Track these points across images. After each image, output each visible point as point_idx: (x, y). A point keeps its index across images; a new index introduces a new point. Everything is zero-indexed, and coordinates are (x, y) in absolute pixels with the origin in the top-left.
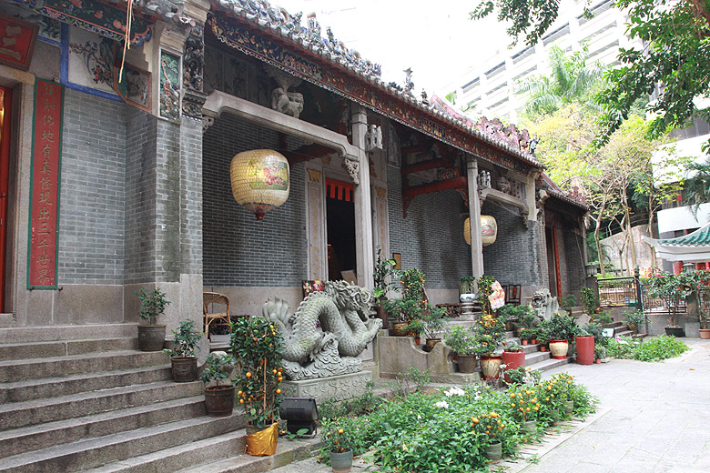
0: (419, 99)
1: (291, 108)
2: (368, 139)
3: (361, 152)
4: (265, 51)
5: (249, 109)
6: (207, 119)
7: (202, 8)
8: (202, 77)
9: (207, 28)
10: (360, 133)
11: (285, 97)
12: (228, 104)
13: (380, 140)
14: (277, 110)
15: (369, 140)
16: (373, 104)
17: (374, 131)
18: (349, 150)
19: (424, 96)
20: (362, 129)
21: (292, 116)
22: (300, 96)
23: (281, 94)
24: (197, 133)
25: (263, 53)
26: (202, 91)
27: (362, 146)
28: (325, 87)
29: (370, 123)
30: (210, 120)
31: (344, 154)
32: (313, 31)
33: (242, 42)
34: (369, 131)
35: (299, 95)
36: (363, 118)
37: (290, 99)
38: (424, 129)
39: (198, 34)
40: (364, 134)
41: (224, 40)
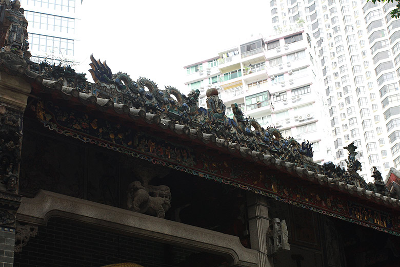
0: (369, 179)
1: (152, 205)
2: (270, 238)
3: (262, 256)
4: (112, 136)
5: (89, 211)
6: (28, 228)
7: (19, 92)
8: (18, 174)
9: (29, 114)
10: (259, 230)
11: (143, 192)
12: (59, 207)
13: (285, 239)
14: (132, 209)
15: (272, 239)
16: (275, 191)
17: (277, 226)
18: (243, 255)
19: (377, 175)
20: (261, 227)
21: (155, 215)
22: (165, 189)
23: (136, 189)
24: (7, 247)
25: (110, 139)
26: (17, 192)
27: (263, 248)
28: (201, 175)
29: (272, 216)
30: (32, 230)
31: (236, 261)
32: (215, 112)
33: (79, 128)
34: (271, 227)
35: (164, 187)
36: (262, 211)
37: (152, 194)
38: (358, 218)
39: (15, 122)
40: (265, 232)
41: (53, 128)
